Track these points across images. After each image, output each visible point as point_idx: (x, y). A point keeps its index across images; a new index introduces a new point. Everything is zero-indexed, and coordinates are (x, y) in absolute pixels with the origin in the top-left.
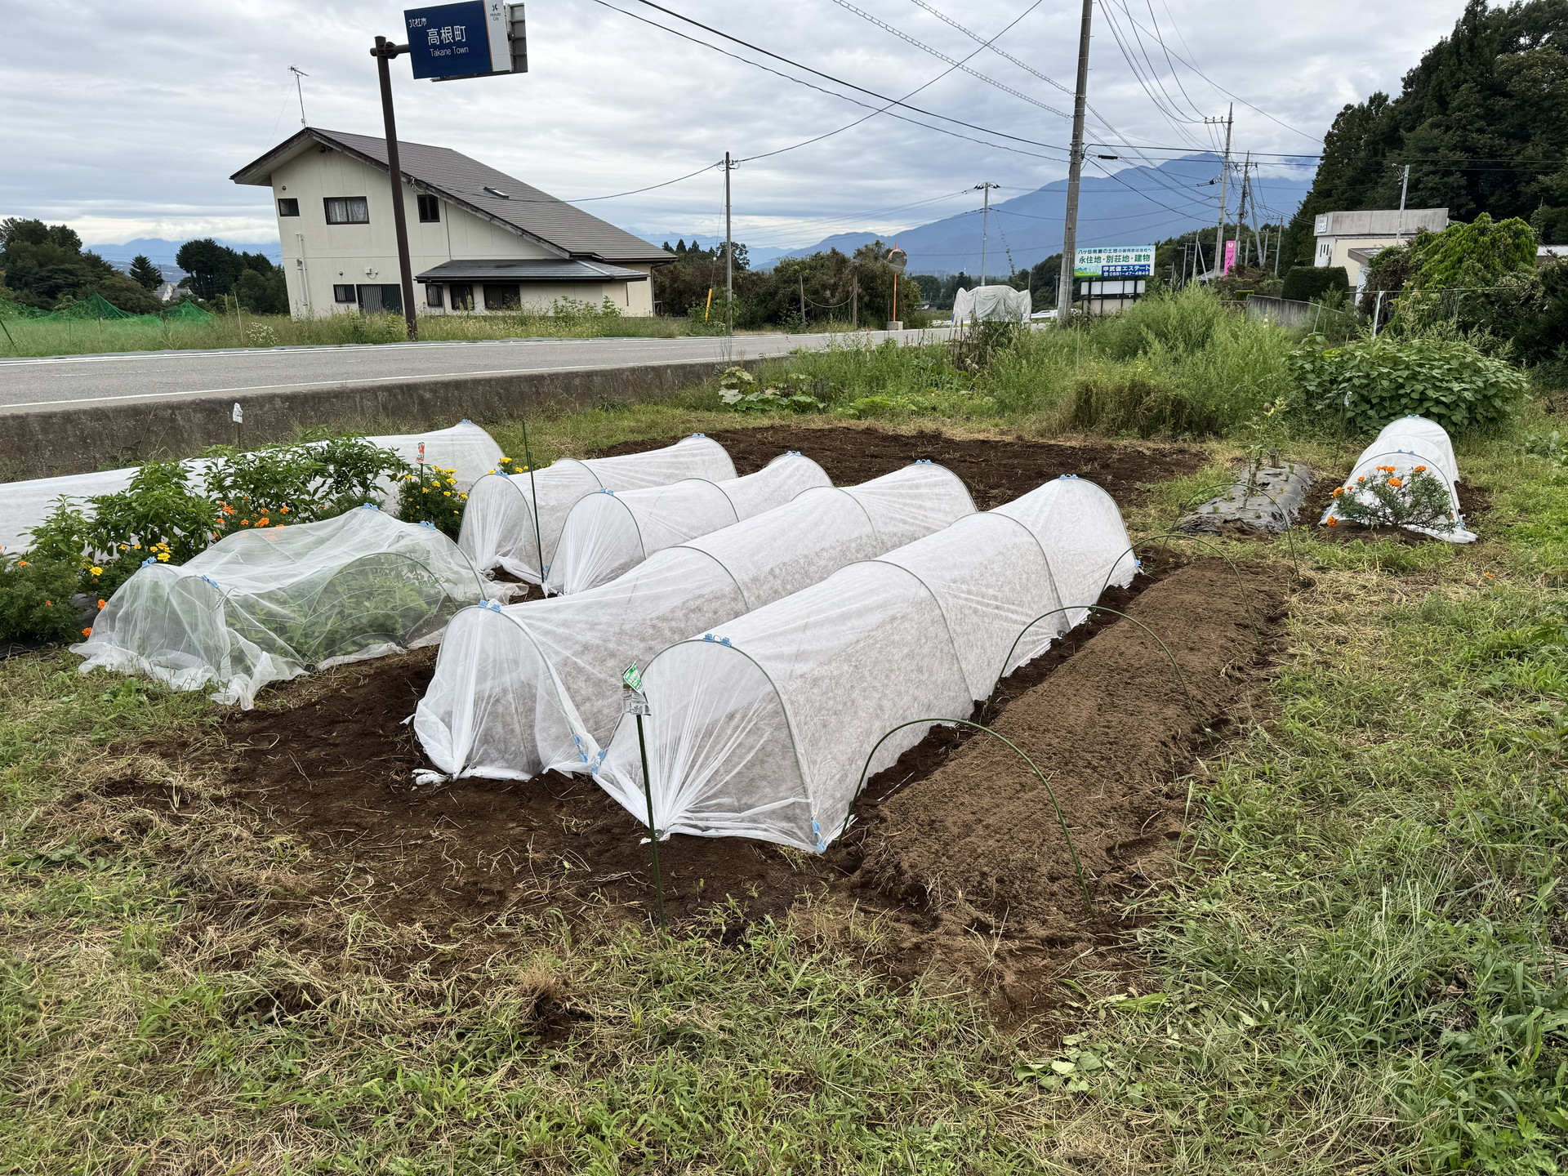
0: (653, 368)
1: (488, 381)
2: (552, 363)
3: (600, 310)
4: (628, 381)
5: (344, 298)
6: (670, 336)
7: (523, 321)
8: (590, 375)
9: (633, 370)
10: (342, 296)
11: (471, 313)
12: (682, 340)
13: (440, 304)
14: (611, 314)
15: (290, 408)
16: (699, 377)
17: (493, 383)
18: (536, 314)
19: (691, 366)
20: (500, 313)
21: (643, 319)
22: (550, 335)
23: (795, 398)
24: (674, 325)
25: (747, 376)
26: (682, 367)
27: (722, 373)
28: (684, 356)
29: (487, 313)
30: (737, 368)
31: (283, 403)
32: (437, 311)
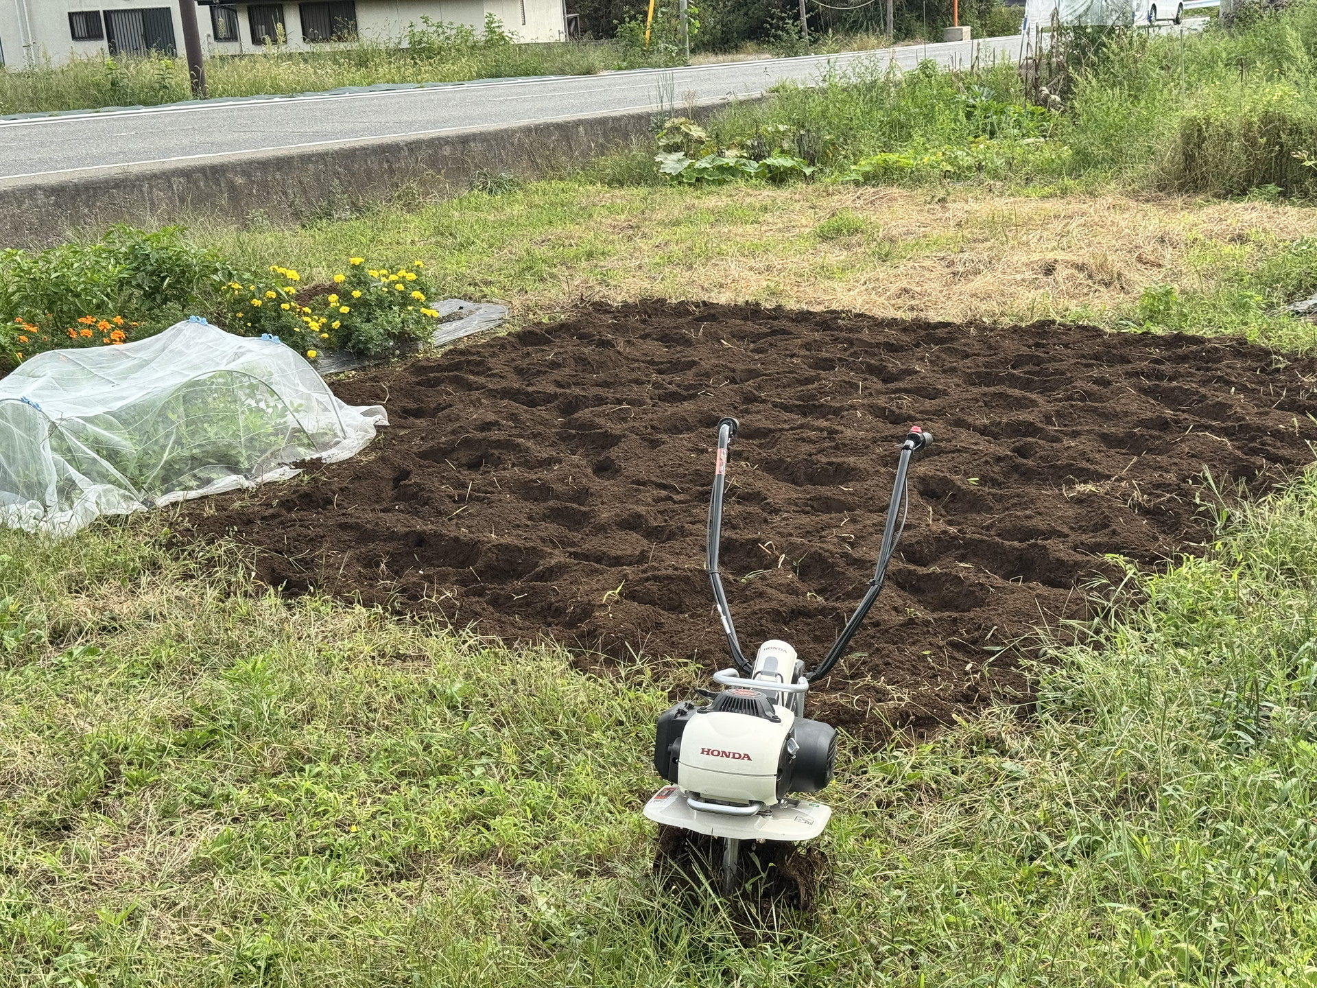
0: (559, 127)
1: (322, 156)
2: (409, 125)
3: (480, 35)
4: (521, 145)
5: (84, 34)
6: (589, 72)
7: (363, 60)
8: (464, 140)
9: (528, 130)
10: (81, 30)
11: (283, 49)
12: (607, 78)
13: (233, 36)
14: (496, 40)
15: (57, 204)
16: (626, 136)
17: (329, 159)
18: (382, 47)
19: (615, 119)
20: (327, 48)
21: (548, 46)
22: (404, 80)
23: (769, 161)
24: (596, 53)
25: (697, 132)
26: (602, 122)
27: (661, 127)
28: (605, 104)
29: (307, 48)
30: (683, 120)
31: (47, 197)
32: (231, 48)
